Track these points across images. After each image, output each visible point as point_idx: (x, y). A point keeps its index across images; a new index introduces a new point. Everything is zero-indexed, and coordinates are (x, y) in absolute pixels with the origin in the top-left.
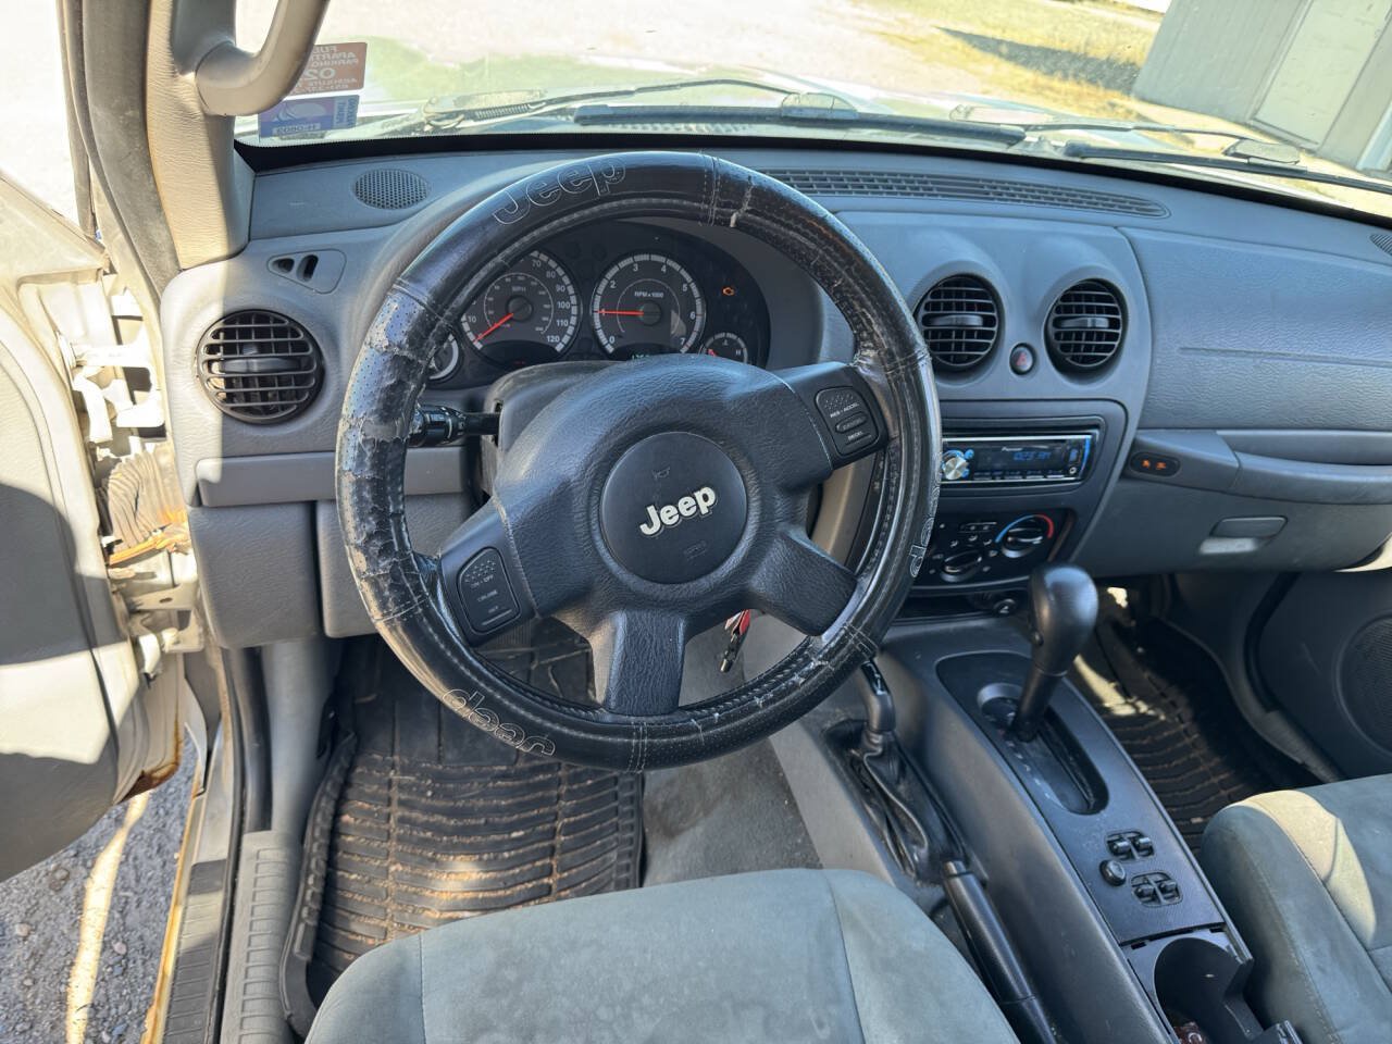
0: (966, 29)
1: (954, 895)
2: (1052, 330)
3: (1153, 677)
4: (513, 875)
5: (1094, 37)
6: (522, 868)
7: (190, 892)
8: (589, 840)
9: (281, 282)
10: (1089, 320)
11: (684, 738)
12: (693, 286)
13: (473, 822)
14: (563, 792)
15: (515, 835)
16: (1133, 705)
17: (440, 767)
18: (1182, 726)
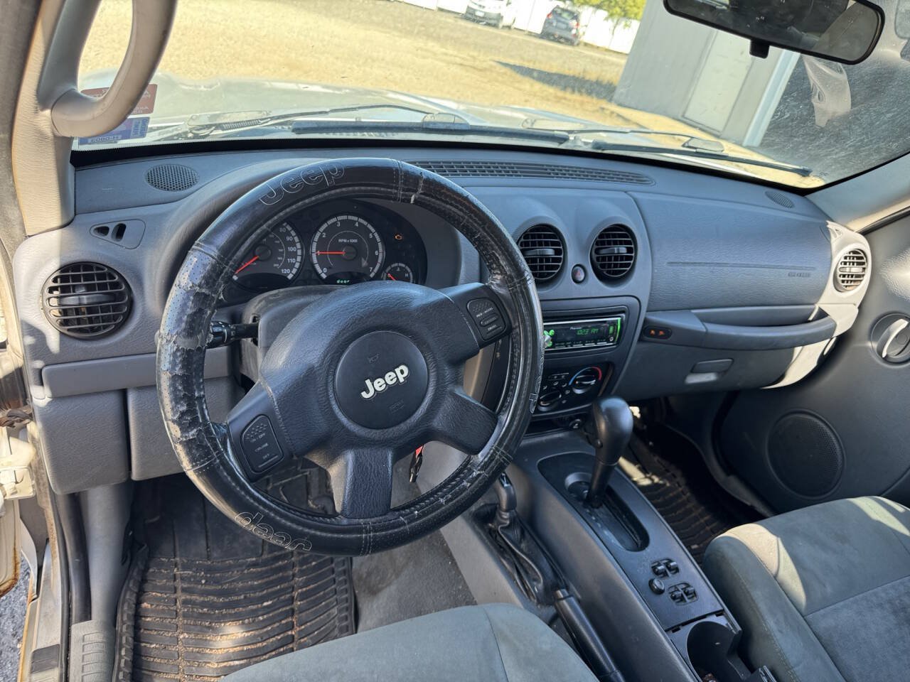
0: (512, 62)
1: (563, 613)
2: (595, 256)
3: (660, 460)
4: (267, 631)
5: (588, 67)
6: (272, 626)
7: (33, 671)
8: (316, 602)
9: (101, 243)
10: (616, 248)
11: (396, 530)
12: (376, 235)
13: (236, 598)
14: (296, 571)
15: (265, 604)
16: (650, 478)
17: (209, 563)
18: (680, 489)
